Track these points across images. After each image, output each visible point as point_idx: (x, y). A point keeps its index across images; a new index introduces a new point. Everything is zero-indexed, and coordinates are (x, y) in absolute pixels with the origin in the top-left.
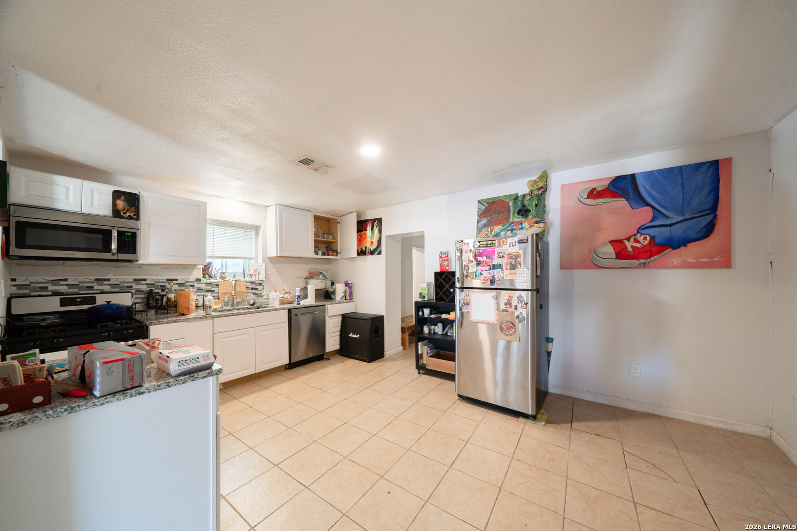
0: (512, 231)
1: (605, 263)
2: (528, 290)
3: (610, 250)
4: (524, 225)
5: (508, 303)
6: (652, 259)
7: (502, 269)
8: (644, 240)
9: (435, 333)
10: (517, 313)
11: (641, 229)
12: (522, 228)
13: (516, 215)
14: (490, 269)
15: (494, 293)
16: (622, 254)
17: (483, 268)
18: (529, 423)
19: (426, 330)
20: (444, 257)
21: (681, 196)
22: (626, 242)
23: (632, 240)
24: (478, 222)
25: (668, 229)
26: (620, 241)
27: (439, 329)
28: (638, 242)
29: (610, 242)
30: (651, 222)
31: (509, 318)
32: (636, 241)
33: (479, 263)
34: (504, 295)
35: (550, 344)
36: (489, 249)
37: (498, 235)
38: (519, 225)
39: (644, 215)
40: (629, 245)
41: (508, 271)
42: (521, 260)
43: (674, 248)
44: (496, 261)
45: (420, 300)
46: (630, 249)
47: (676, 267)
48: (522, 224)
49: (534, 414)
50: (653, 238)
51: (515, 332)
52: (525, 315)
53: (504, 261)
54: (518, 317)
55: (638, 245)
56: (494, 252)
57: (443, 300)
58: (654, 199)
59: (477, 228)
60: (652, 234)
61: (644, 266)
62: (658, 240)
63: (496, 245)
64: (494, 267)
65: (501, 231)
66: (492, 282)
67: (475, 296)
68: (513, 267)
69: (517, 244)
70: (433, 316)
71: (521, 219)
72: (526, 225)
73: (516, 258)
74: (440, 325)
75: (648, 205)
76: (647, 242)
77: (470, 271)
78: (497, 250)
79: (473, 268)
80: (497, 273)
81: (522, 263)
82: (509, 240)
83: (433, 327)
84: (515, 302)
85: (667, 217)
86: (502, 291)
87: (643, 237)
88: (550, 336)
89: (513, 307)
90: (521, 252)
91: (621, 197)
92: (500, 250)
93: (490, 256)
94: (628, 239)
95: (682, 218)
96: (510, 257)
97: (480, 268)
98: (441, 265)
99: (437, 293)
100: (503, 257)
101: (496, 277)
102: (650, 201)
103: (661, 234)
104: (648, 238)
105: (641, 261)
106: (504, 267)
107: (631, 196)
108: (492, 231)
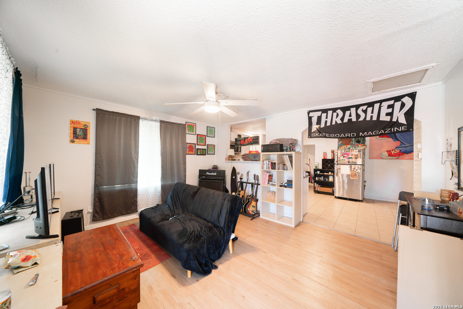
0: (355, 147)
1: (385, 157)
2: (361, 165)
3: (386, 154)
4: (359, 146)
5: (354, 169)
6: (400, 157)
7: (352, 159)
8: (397, 151)
9: (320, 180)
10: (357, 171)
11: (397, 148)
12: (358, 147)
13: (355, 142)
14: (348, 159)
15: (350, 166)
16: (390, 155)
17: (345, 158)
18: (361, 203)
19: (317, 179)
20: (325, 154)
21: (409, 139)
22: (392, 151)
23: (394, 151)
24: (338, 143)
25: (405, 148)
26: (390, 151)
27: (322, 179)
28: (396, 151)
29: (386, 151)
30: (400, 146)
31: (355, 173)
32: (395, 151)
33: (344, 157)
34: (353, 166)
35: (365, 183)
36: (348, 153)
37: (349, 148)
38: (357, 146)
39: (398, 143)
40: (393, 152)
41: (354, 159)
42: (359, 156)
43: (407, 154)
44: (350, 156)
45: (315, 168)
46: (393, 153)
47: (408, 159)
48: (358, 146)
49: (362, 200)
50: (400, 151)
51: (356, 177)
52: (360, 172)
53: (353, 156)
54: (357, 172)
55: (396, 152)
56: (349, 154)
57: (325, 168)
58: (401, 139)
59: (338, 145)
60: (400, 149)
61: (397, 159)
62: (402, 151)
63: (350, 152)
64: (349, 158)
65: (351, 147)
66: (349, 162)
67: (342, 167)
68: (356, 158)
69: (358, 152)
70: (321, 174)
71: (357, 144)
72: (360, 146)
73: (357, 156)
74: (322, 177)
75: (399, 140)
76: (398, 152)
77: (341, 159)
78: (350, 153)
79: (342, 158)
80: (351, 160)
81: (359, 157)
82: (355, 150)
83: (319, 178)
84: (356, 168)
85: (405, 145)
86: (352, 165)
87: (397, 150)
88: (365, 180)
89: (356, 170)
90: (359, 154)
91: (390, 137)
92: (352, 153)
93: (348, 155)
94: (392, 150)
95: (409, 145)
96: (355, 155)
97: (344, 158)
98: (324, 157)
99: (323, 166)
100: (353, 155)
101: (350, 161)
102: (400, 139)
103: (403, 149)
104: (399, 150)
105: (397, 157)
106: (353, 158)
107: (394, 138)
108: (347, 147)
